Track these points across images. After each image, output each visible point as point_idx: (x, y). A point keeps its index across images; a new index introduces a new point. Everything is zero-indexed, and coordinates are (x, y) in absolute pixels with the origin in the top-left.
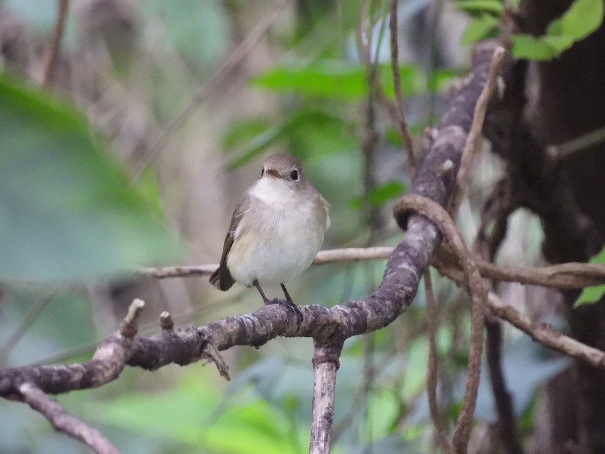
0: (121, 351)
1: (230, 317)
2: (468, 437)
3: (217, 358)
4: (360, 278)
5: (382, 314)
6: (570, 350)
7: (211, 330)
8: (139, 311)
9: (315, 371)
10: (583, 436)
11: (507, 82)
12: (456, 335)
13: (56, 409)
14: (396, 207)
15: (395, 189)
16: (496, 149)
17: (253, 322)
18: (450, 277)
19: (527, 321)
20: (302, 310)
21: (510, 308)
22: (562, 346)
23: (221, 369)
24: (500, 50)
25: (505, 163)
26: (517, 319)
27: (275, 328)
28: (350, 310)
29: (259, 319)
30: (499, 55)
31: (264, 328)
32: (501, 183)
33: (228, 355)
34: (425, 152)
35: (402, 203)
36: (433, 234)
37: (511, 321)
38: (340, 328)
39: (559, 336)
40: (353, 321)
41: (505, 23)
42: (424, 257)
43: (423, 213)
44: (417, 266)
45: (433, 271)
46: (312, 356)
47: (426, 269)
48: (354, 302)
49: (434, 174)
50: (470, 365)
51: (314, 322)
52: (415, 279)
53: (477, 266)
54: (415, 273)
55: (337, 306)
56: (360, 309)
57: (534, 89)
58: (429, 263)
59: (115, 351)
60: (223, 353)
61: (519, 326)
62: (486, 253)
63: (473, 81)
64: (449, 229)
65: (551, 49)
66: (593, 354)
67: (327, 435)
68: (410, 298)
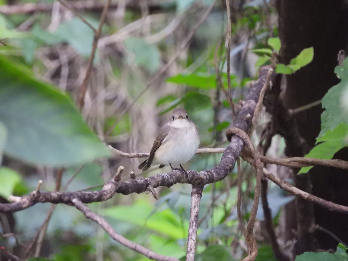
0: (114, 187)
1: (158, 175)
2: (253, 226)
3: (152, 191)
5: (220, 175)
6: (295, 192)
7: (151, 179)
8: (121, 171)
9: (192, 197)
10: (299, 227)
11: (273, 83)
12: (249, 186)
13: (87, 209)
14: (227, 132)
15: (226, 124)
16: (267, 110)
17: (168, 177)
18: (248, 161)
19: (278, 180)
20: (188, 173)
21: (271, 174)
22: (292, 190)
23: (154, 195)
24: (271, 70)
25: (271, 116)
26: (274, 179)
27: (176, 180)
28: (207, 173)
29: (170, 176)
30: (271, 72)
31: (172, 179)
32: (269, 124)
33: (157, 190)
34: (239, 110)
35: (229, 131)
36: (242, 143)
37: (271, 180)
38: (203, 180)
39: (291, 186)
40: (208, 178)
41: (273, 59)
42: (237, 152)
43: (238, 135)
44: (234, 156)
45: (240, 158)
46: (191, 191)
47: (238, 158)
48: (209, 170)
49: (243, 119)
50: (255, 197)
51: (192, 178)
52: (233, 161)
53: (259, 157)
54: (234, 159)
55: (202, 171)
56: (211, 173)
57: (284, 86)
58: (240, 155)
59: (111, 187)
60: (156, 189)
61: (275, 182)
62: (262, 152)
63: (259, 82)
64: (248, 141)
65: (292, 70)
66: (305, 194)
67: (196, 224)
68: (231, 169)
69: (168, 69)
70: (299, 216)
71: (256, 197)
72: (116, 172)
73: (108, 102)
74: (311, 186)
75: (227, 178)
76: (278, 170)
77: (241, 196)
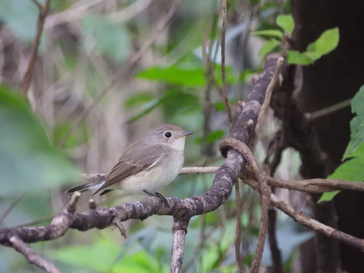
0: (67, 220)
1: (128, 203)
3: (120, 226)
4: (200, 184)
5: (212, 204)
6: (315, 227)
7: (117, 210)
8: (77, 198)
9: (173, 235)
11: (284, 77)
12: (251, 218)
13: (30, 251)
14: (221, 145)
15: (220, 134)
16: (276, 115)
17: (140, 206)
18: (249, 185)
19: (291, 210)
20: (168, 200)
21: (282, 202)
22: (311, 224)
23: (122, 232)
24: (281, 59)
25: (281, 122)
26: (286, 208)
27: (152, 210)
28: (194, 201)
29: (144, 205)
30: (281, 62)
31: (146, 210)
32: (279, 133)
33: (126, 224)
34: (238, 114)
35: (224, 143)
36: (241, 160)
37: (282, 210)
38: (188, 211)
39: (309, 219)
40: (196, 207)
41: (284, 44)
42: (235, 173)
43: (236, 148)
44: (231, 177)
45: (240, 180)
46: (172, 226)
47: (237, 180)
48: (196, 197)
49: (243, 127)
50: (259, 234)
51: (174, 207)
52: (230, 185)
53: (265, 178)
54: (231, 182)
55: (187, 199)
56: (200, 201)
57: (299, 82)
58: (238, 177)
59: (63, 220)
60: (123, 223)
62: (269, 172)
63: (265, 75)
64: (250, 157)
65: (309, 59)
66: (328, 229)
67: (179, 271)
68: (227, 195)
69: (140, 59)
70: (320, 260)
71: (262, 234)
72: (70, 199)
73: (59, 103)
74: (336, 218)
75: (222, 207)
76: (291, 197)
77: (240, 233)
